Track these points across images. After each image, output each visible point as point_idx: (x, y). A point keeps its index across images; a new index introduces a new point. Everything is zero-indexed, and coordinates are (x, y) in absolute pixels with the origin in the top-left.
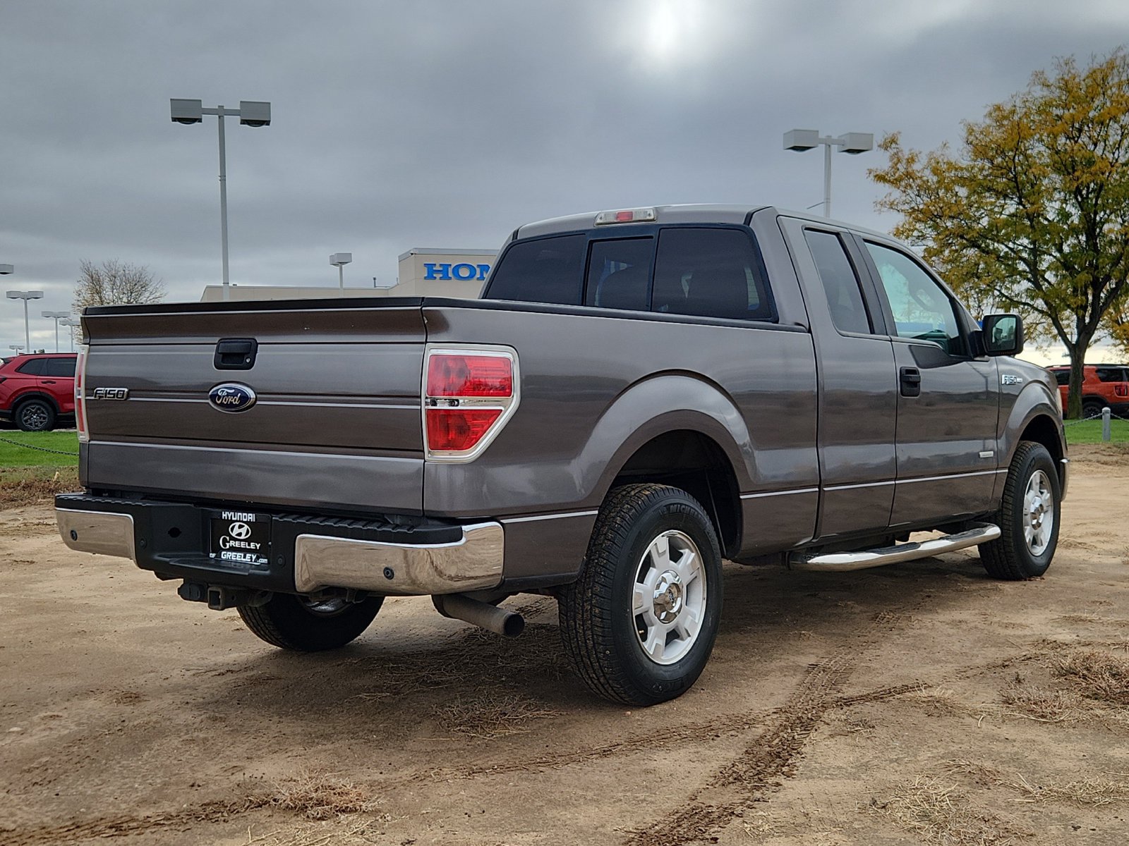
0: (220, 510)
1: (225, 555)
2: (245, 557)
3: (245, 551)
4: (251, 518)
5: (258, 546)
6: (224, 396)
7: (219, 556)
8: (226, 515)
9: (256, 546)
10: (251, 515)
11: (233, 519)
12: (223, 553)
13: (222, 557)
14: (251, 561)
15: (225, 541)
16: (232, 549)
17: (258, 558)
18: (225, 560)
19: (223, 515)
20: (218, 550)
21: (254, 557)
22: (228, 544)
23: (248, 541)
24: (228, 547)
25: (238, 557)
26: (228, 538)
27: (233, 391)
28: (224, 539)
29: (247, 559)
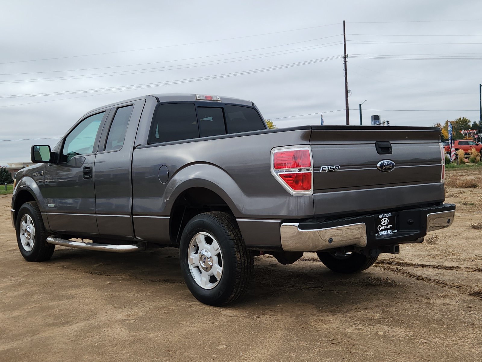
0: (378, 215)
1: (381, 233)
2: (388, 232)
3: (387, 229)
4: (390, 215)
5: (391, 226)
6: (386, 165)
7: (379, 234)
8: (380, 216)
9: (390, 227)
10: (390, 214)
11: (383, 217)
12: (380, 232)
13: (380, 234)
14: (391, 233)
15: (380, 227)
16: (383, 230)
17: (392, 231)
18: (381, 235)
19: (379, 216)
20: (378, 232)
21: (391, 231)
22: (380, 228)
23: (387, 225)
24: (381, 230)
25: (385, 233)
26: (380, 226)
27: (389, 163)
28: (379, 226)
29: (389, 233)
